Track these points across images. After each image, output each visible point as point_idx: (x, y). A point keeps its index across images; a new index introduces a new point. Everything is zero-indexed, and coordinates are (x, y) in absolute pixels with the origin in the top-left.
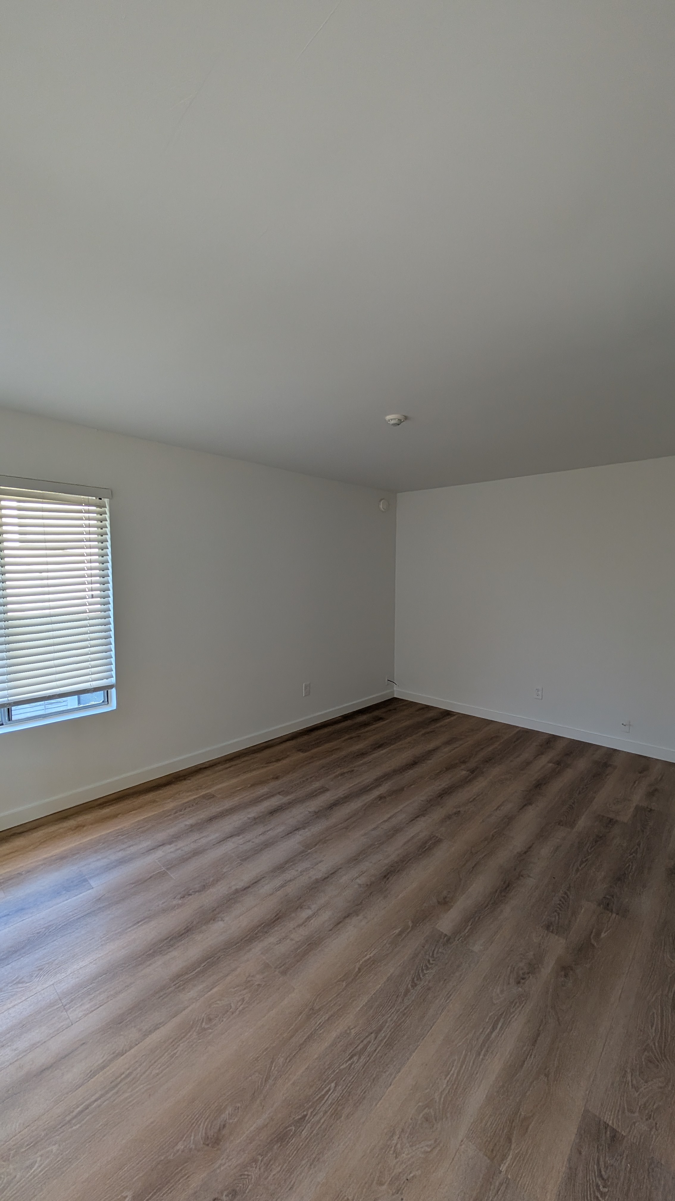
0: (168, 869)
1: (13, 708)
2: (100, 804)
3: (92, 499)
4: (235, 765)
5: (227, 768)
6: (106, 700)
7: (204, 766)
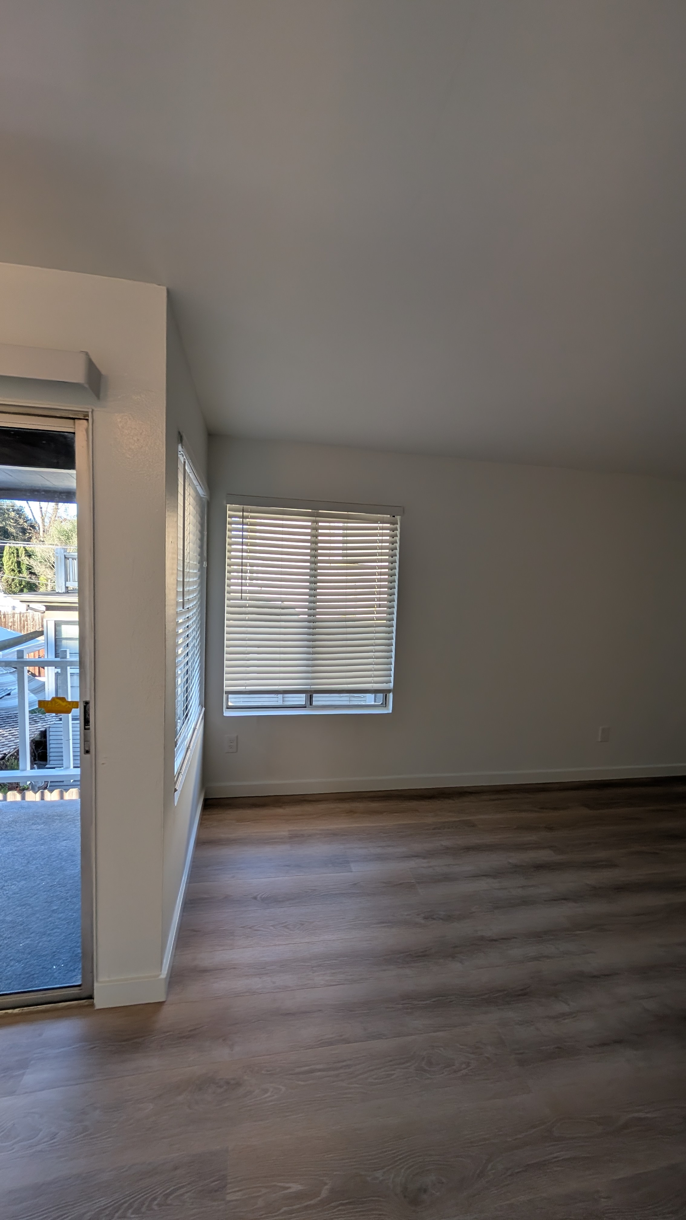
0: (419, 883)
1: (314, 695)
2: (371, 797)
3: (387, 517)
4: (503, 799)
5: (493, 800)
6: (385, 703)
7: (469, 790)
